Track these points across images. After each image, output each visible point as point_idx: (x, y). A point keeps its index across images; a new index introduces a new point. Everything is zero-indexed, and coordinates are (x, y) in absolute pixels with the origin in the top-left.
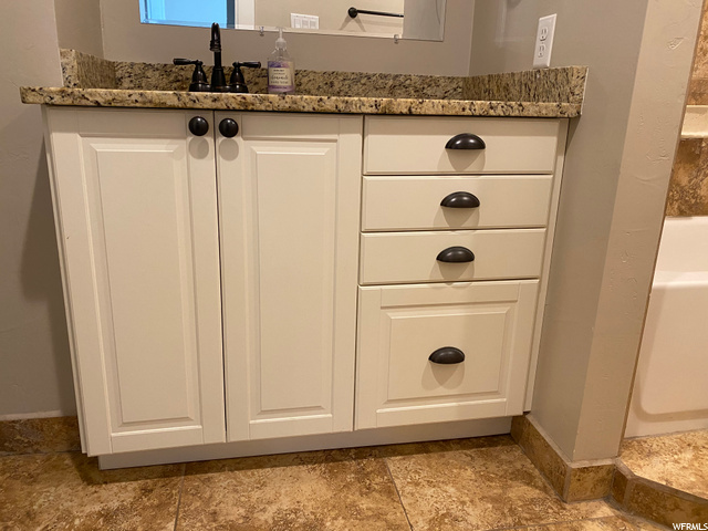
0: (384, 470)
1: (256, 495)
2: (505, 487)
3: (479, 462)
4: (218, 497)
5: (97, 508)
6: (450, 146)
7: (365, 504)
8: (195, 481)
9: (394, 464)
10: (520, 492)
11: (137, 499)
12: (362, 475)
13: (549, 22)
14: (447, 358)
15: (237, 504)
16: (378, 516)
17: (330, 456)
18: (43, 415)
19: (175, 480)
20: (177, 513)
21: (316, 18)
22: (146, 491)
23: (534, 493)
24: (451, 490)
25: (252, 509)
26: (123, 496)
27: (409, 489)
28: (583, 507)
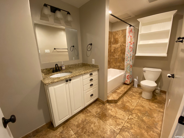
0: (88, 110)
1: (77, 120)
2: (99, 106)
3: (95, 104)
4: (73, 123)
5: (59, 133)
6: (90, 75)
7: (89, 115)
8: (68, 122)
9: (88, 108)
10: (101, 106)
11: (63, 129)
12: (86, 111)
13: (93, 60)
14: (92, 95)
15: (76, 122)
16: (91, 115)
17: (81, 111)
18: (43, 125)
19: (66, 123)
20: (70, 127)
21: (49, 50)
22: (64, 127)
23: (102, 105)
24: (95, 109)
25: (78, 122)
26: (61, 129)
27: (91, 111)
28: (106, 104)
